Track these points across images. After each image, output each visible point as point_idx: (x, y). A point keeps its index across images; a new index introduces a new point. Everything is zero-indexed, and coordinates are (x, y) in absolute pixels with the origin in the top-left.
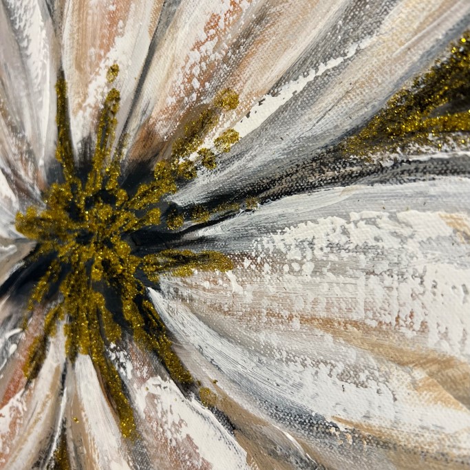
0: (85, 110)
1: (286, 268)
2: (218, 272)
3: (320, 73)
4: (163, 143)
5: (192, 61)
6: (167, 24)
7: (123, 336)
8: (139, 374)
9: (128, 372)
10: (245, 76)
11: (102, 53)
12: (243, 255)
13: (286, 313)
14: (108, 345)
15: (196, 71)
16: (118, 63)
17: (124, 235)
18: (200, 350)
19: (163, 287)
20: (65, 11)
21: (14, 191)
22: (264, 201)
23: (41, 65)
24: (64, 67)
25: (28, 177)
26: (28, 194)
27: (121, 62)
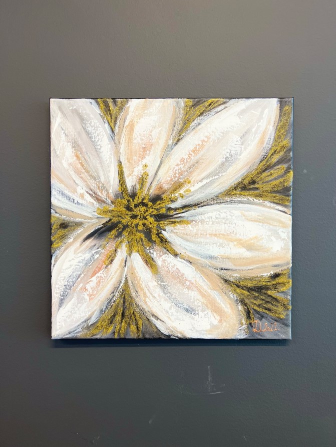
0: (133, 176)
1: (205, 223)
2: (185, 225)
3: (213, 179)
4: (166, 190)
5: (176, 169)
6: (167, 157)
8: (159, 255)
9: (155, 255)
11: (140, 159)
12: (193, 221)
13: (205, 234)
14: (146, 248)
15: (177, 172)
16: (147, 164)
17: (151, 216)
18: (180, 245)
19: (167, 230)
20: (121, 141)
21: (95, 200)
22: (199, 207)
23: (108, 157)
24: (121, 160)
25: (103, 196)
26: (104, 202)
27: (149, 164)
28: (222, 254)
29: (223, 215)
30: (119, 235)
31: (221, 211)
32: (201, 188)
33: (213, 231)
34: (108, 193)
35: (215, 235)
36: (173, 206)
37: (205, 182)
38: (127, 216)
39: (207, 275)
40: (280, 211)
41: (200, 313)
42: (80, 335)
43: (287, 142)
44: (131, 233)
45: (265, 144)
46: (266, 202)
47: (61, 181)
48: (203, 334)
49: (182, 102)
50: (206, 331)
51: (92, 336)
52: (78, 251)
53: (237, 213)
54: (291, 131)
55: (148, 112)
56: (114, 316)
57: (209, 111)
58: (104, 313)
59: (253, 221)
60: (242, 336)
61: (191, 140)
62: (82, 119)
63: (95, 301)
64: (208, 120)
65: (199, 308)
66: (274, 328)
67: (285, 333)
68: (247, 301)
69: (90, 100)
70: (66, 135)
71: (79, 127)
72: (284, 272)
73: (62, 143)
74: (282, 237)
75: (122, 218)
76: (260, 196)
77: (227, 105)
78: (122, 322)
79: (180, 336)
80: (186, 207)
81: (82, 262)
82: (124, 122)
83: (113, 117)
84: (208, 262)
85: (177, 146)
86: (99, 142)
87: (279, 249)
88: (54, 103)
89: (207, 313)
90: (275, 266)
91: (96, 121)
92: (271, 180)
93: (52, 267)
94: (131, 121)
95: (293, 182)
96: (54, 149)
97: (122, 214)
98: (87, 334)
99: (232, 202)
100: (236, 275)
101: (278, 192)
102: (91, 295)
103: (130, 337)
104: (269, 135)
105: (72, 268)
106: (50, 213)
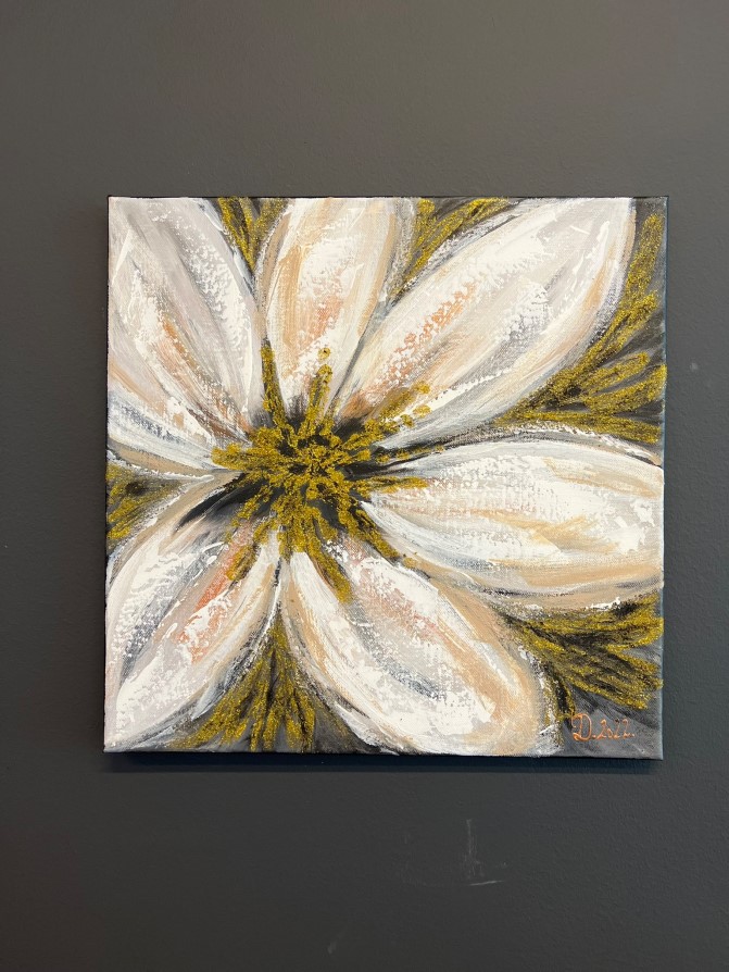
0: (296, 375)
1: (462, 485)
2: (416, 489)
3: (481, 382)
4: (372, 408)
5: (394, 359)
6: (374, 330)
7: (339, 535)
8: (354, 558)
9: (344, 558)
10: (434, 375)
11: (313, 337)
12: (434, 479)
13: (462, 510)
14: (325, 543)
15: (398, 366)
16: (329, 347)
17: (338, 468)
18: (404, 536)
19: (373, 500)
20: (270, 294)
21: (207, 430)
22: (447, 448)
23: (240, 330)
24: (270, 338)
25: (227, 419)
26: (228, 433)
27: (333, 347)
28: (502, 557)
29: (503, 467)
30: (263, 511)
31: (500, 458)
32: (453, 403)
33: (479, 502)
34: (238, 414)
35: (486, 513)
36: (387, 444)
37: (461, 389)
38: (281, 468)
39: (465, 607)
40: (637, 457)
41: (449, 694)
42: (169, 744)
43: (653, 298)
44: (290, 506)
45: (602, 303)
46: (604, 438)
47: (131, 386)
48: (457, 745)
49: (410, 205)
50: (463, 736)
51: (198, 746)
52: (167, 549)
53: (536, 461)
54: (663, 273)
55: (333, 228)
56: (249, 700)
57: (472, 226)
58: (227, 691)
59: (573, 480)
60: (548, 750)
61: (430, 293)
62: (181, 244)
63: (207, 665)
64: (471, 247)
65: (447, 682)
66: (621, 733)
67: (648, 744)
68: (559, 668)
69: (201, 201)
70: (144, 281)
71: (175, 261)
72: (646, 601)
73: (133, 299)
74: (643, 520)
75: (270, 472)
76: (590, 422)
77: (514, 212)
78: (267, 714)
79: (401, 747)
80: (418, 448)
81: (177, 573)
82: (278, 251)
83: (252, 240)
84: (467, 575)
85: (399, 305)
86: (220, 296)
87: (635, 548)
88: (118, 208)
89: (466, 695)
90: (626, 586)
91: (214, 250)
92: (617, 387)
93: (108, 585)
94: (292, 249)
95: (667, 391)
96: (117, 312)
97: (270, 462)
98: (185, 740)
99: (525, 436)
100: (533, 607)
101: (631, 413)
102: (197, 650)
103: (286, 750)
104: (611, 281)
105: (153, 587)
106: (106, 459)
